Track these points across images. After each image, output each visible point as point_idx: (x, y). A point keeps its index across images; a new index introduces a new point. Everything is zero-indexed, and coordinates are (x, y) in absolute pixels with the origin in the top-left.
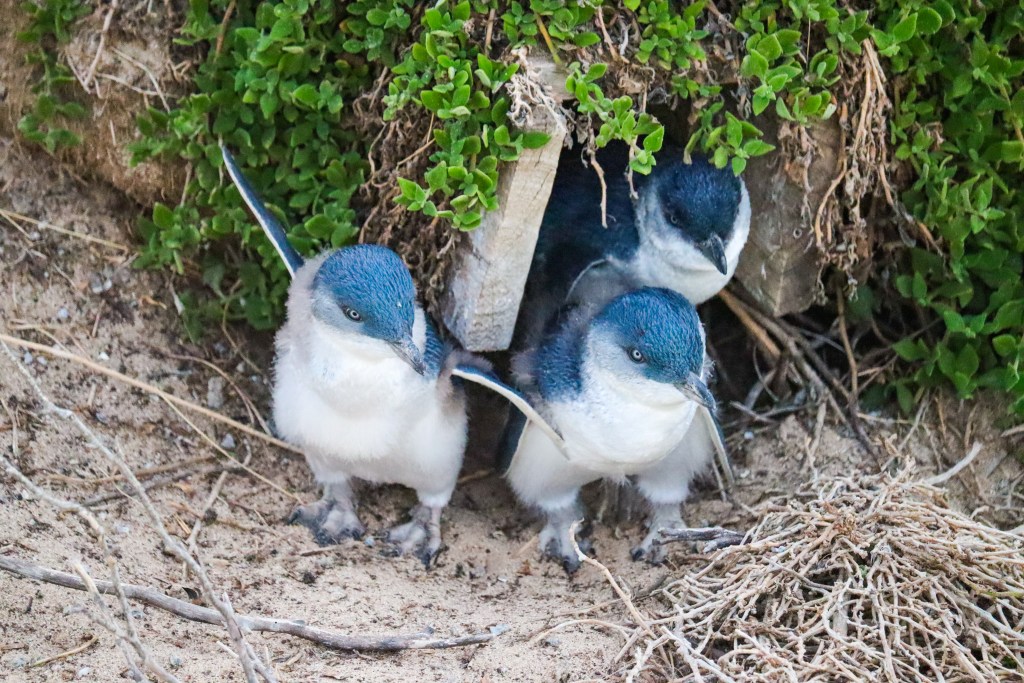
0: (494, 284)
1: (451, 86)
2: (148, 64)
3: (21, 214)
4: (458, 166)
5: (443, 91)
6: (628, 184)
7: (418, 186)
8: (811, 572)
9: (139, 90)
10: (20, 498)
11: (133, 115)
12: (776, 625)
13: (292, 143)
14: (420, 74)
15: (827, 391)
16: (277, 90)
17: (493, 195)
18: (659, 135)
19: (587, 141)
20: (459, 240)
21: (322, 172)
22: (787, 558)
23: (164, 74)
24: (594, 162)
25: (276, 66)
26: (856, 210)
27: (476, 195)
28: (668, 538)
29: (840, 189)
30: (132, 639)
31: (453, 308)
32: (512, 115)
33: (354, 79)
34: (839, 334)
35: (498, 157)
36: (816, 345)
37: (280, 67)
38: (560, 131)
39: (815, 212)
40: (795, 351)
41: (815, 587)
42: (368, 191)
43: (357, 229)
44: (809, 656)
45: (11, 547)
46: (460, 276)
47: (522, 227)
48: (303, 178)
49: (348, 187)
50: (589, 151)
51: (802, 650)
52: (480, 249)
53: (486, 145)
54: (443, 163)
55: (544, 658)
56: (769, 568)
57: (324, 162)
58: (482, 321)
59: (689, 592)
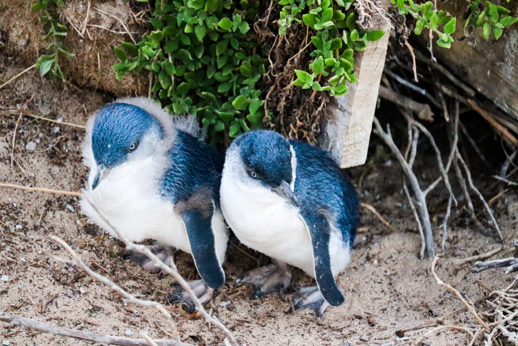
0: (354, 126)
1: (320, 9)
2: (118, 14)
3: (45, 117)
4: (331, 59)
5: (316, 13)
6: (430, 53)
7: (307, 73)
9: (114, 32)
10: (80, 293)
11: (112, 47)
13: (218, 54)
14: (297, 4)
16: (205, 22)
17: (352, 72)
18: (453, 23)
19: (403, 31)
20: (328, 101)
21: (237, 69)
23: (128, 21)
24: (407, 44)
25: (204, 8)
27: (344, 74)
28: (482, 268)
31: (328, 143)
32: (360, 22)
33: (252, 10)
35: (353, 49)
37: (206, 9)
38: (388, 27)
42: (269, 77)
43: (263, 101)
45: (82, 325)
46: (331, 123)
47: (368, 89)
48: (225, 74)
49: (253, 76)
50: (405, 37)
52: (343, 105)
53: (346, 43)
54: (320, 57)
57: (238, 63)
58: (349, 149)
59: (505, 300)
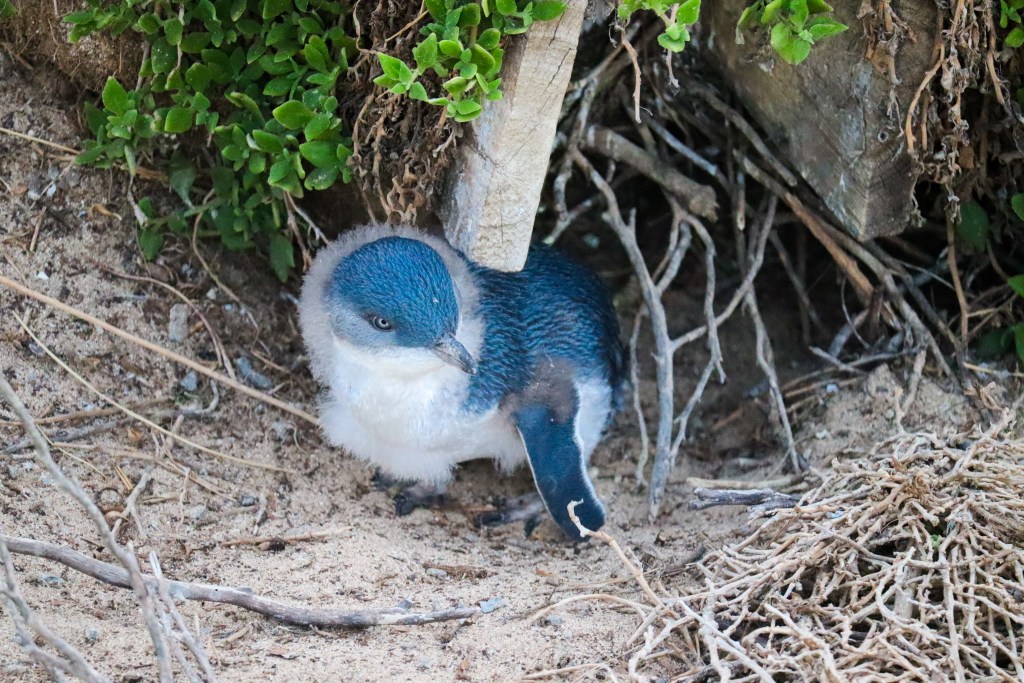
0: (502, 190)
4: (453, 40)
7: (402, 63)
8: (872, 543)
12: (824, 604)
15: (928, 335)
17: (496, 78)
18: (695, 5)
20: (461, 135)
21: (301, 52)
22: (843, 523)
24: (626, 42)
26: (956, 109)
27: (475, 77)
28: (707, 502)
29: (937, 81)
30: (12, 594)
31: (456, 219)
34: (948, 269)
35: (502, 30)
36: (921, 280)
39: (905, 111)
40: (891, 286)
41: (875, 560)
44: (856, 641)
46: (464, 181)
47: (535, 119)
48: (279, 59)
49: (330, 70)
50: (618, 27)
51: (848, 632)
52: (485, 146)
53: (487, 14)
54: (433, 36)
55: (541, 640)
56: (821, 536)
57: (303, 39)
58: (488, 235)
59: (726, 565)
